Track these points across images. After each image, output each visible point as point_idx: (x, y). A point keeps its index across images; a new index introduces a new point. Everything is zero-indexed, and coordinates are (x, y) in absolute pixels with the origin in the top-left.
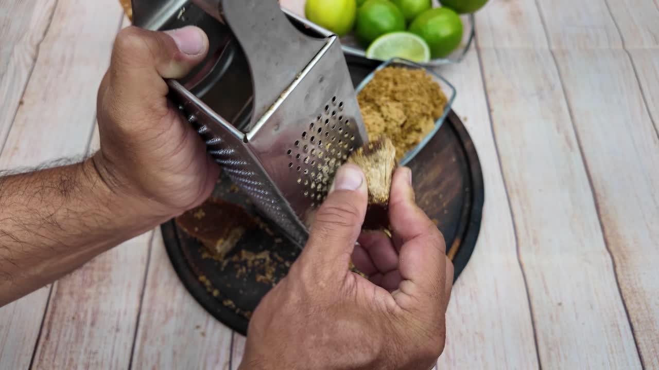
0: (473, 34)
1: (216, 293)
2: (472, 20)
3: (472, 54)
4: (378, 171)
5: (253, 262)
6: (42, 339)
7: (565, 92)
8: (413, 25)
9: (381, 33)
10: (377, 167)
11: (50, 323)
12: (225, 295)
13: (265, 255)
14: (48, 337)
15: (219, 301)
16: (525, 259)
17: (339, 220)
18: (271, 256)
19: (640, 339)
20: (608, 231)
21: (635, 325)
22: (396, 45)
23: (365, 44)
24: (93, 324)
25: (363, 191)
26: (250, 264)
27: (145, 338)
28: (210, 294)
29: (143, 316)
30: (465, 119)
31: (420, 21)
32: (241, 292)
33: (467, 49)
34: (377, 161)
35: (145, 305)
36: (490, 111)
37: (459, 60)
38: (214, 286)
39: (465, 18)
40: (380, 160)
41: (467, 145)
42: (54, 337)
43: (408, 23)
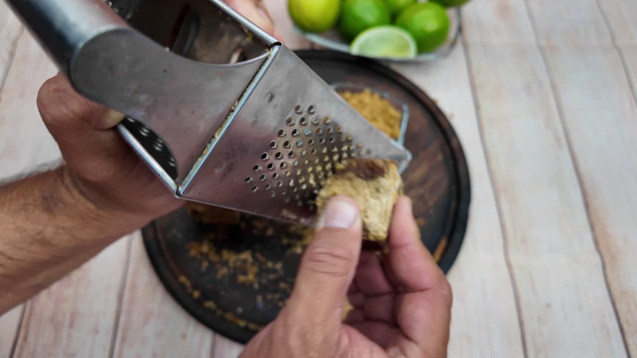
0: (460, 30)
1: (196, 294)
2: (459, 14)
3: (459, 50)
4: (377, 202)
5: (235, 262)
6: (20, 342)
7: (554, 89)
8: (399, 20)
9: (365, 27)
10: (378, 198)
11: (28, 325)
12: (205, 296)
13: (246, 256)
14: (25, 339)
15: (200, 302)
16: (513, 259)
17: (332, 269)
18: (254, 257)
19: (630, 341)
20: (598, 230)
21: (625, 327)
22: (381, 40)
23: (349, 38)
24: (71, 325)
25: (358, 226)
26: (231, 264)
27: (124, 339)
28: (191, 295)
29: (123, 319)
30: (452, 116)
31: (405, 16)
32: (223, 293)
33: (453, 44)
34: (378, 190)
35: (125, 307)
36: (477, 107)
37: (446, 55)
38: (195, 287)
39: (451, 13)
40: (382, 190)
41: (454, 143)
42: (31, 338)
43: (394, 18)
